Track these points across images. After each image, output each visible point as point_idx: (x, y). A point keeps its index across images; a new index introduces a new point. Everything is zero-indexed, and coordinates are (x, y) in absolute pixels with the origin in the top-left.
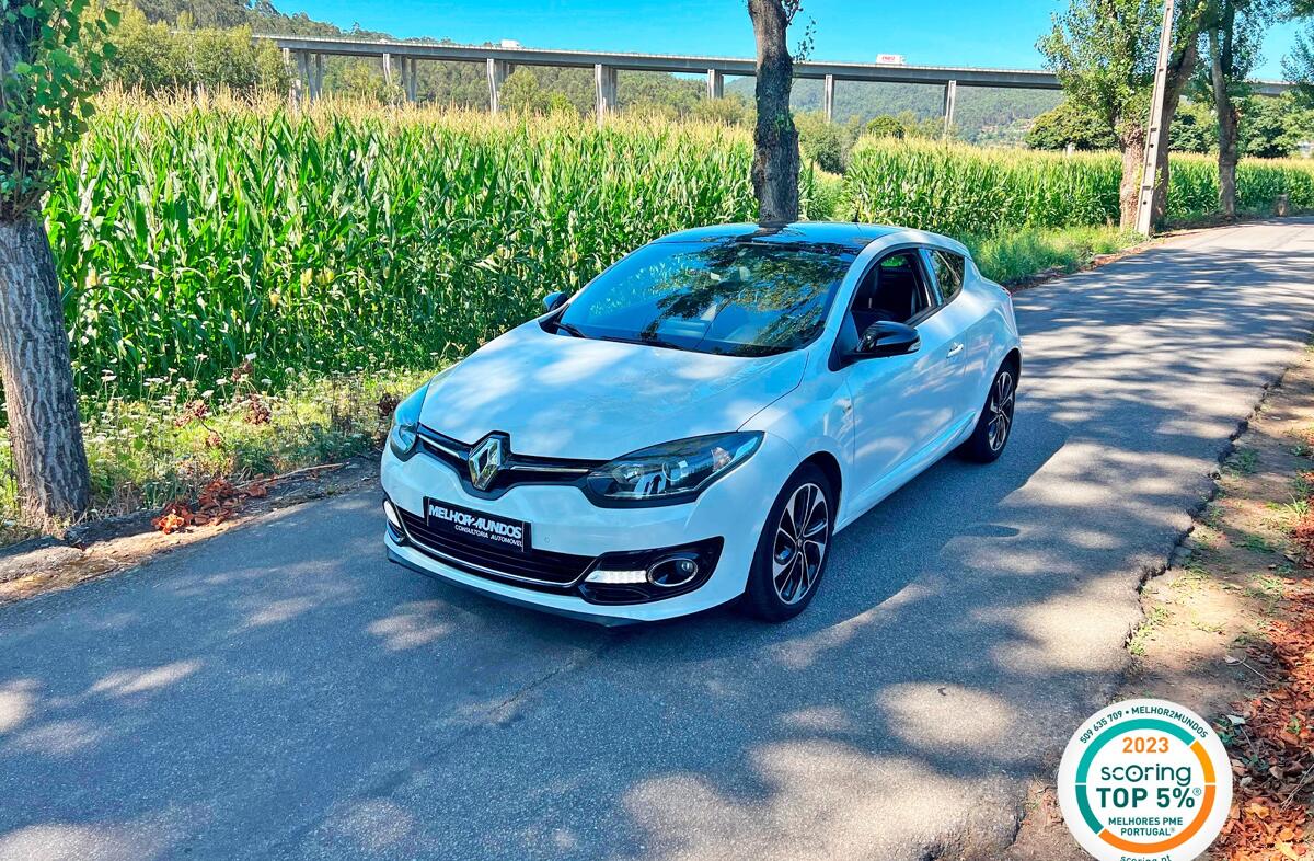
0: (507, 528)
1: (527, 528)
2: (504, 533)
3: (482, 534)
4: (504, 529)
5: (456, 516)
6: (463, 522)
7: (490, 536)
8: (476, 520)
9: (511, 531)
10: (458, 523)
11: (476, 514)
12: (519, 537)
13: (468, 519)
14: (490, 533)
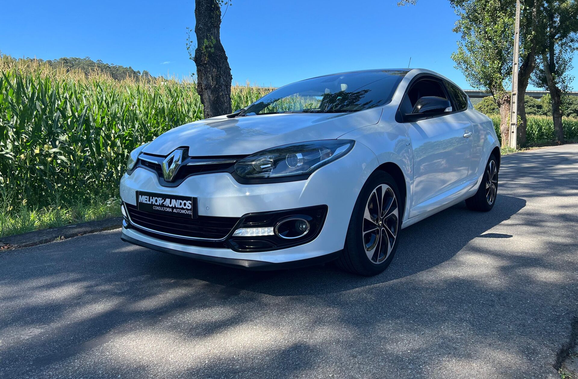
0: (183, 202)
1: (194, 201)
2: (181, 207)
3: (168, 210)
4: (181, 204)
5: (153, 200)
6: (158, 203)
7: (173, 210)
8: (165, 200)
9: (185, 204)
10: (155, 205)
11: (164, 197)
12: (189, 208)
13: (160, 201)
14: (173, 208)
